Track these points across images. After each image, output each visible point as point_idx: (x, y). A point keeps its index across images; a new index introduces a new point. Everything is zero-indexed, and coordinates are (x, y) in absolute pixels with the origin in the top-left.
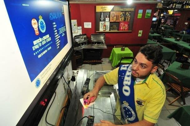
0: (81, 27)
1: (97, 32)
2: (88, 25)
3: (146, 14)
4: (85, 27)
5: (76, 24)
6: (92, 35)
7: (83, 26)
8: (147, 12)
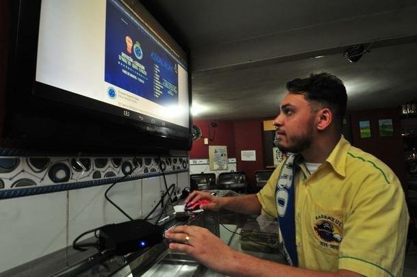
0: (235, 160)
1: (268, 167)
2: (249, 156)
3: (380, 129)
4: (244, 158)
5: (226, 153)
6: (256, 173)
7: (238, 157)
8: (380, 124)
